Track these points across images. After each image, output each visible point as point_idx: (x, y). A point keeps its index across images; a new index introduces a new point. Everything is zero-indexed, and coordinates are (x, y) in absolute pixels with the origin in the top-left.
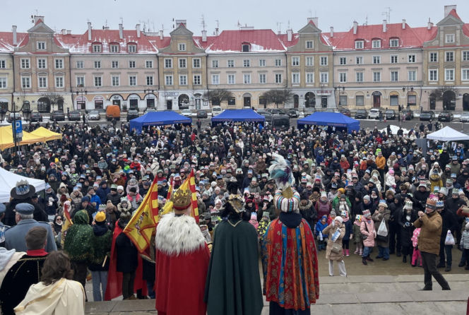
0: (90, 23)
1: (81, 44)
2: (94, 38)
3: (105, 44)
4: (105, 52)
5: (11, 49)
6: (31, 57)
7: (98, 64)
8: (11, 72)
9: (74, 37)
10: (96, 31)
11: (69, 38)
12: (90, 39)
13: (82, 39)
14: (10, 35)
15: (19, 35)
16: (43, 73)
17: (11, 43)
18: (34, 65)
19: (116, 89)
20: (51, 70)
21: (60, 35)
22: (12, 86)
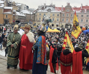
0: (82, 4)
1: (79, 10)
2: (83, 8)
3: (85, 10)
4: (85, 12)
5: (61, 11)
6: (65, 13)
7: (82, 16)
8: (60, 17)
9: (77, 8)
10: (84, 6)
11: (76, 8)
12: (81, 9)
13: (79, 9)
14: (61, 8)
15: (63, 8)
16: (67, 18)
17: (61, 10)
18: (65, 16)
19: (87, 23)
20: (69, 17)
21: (73, 8)
22: (60, 21)
